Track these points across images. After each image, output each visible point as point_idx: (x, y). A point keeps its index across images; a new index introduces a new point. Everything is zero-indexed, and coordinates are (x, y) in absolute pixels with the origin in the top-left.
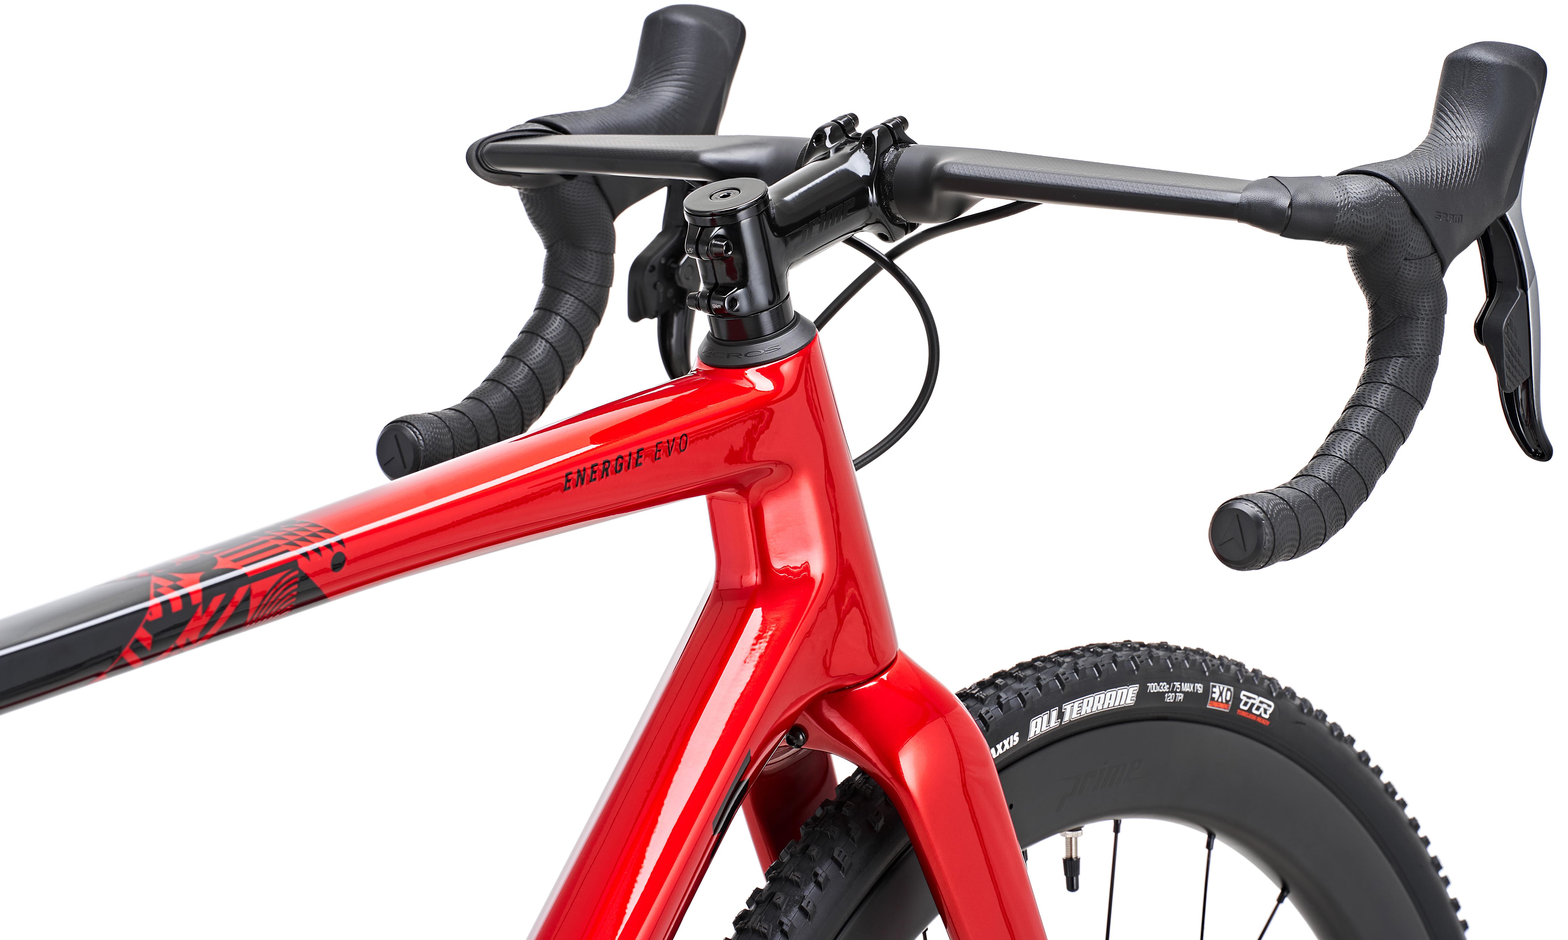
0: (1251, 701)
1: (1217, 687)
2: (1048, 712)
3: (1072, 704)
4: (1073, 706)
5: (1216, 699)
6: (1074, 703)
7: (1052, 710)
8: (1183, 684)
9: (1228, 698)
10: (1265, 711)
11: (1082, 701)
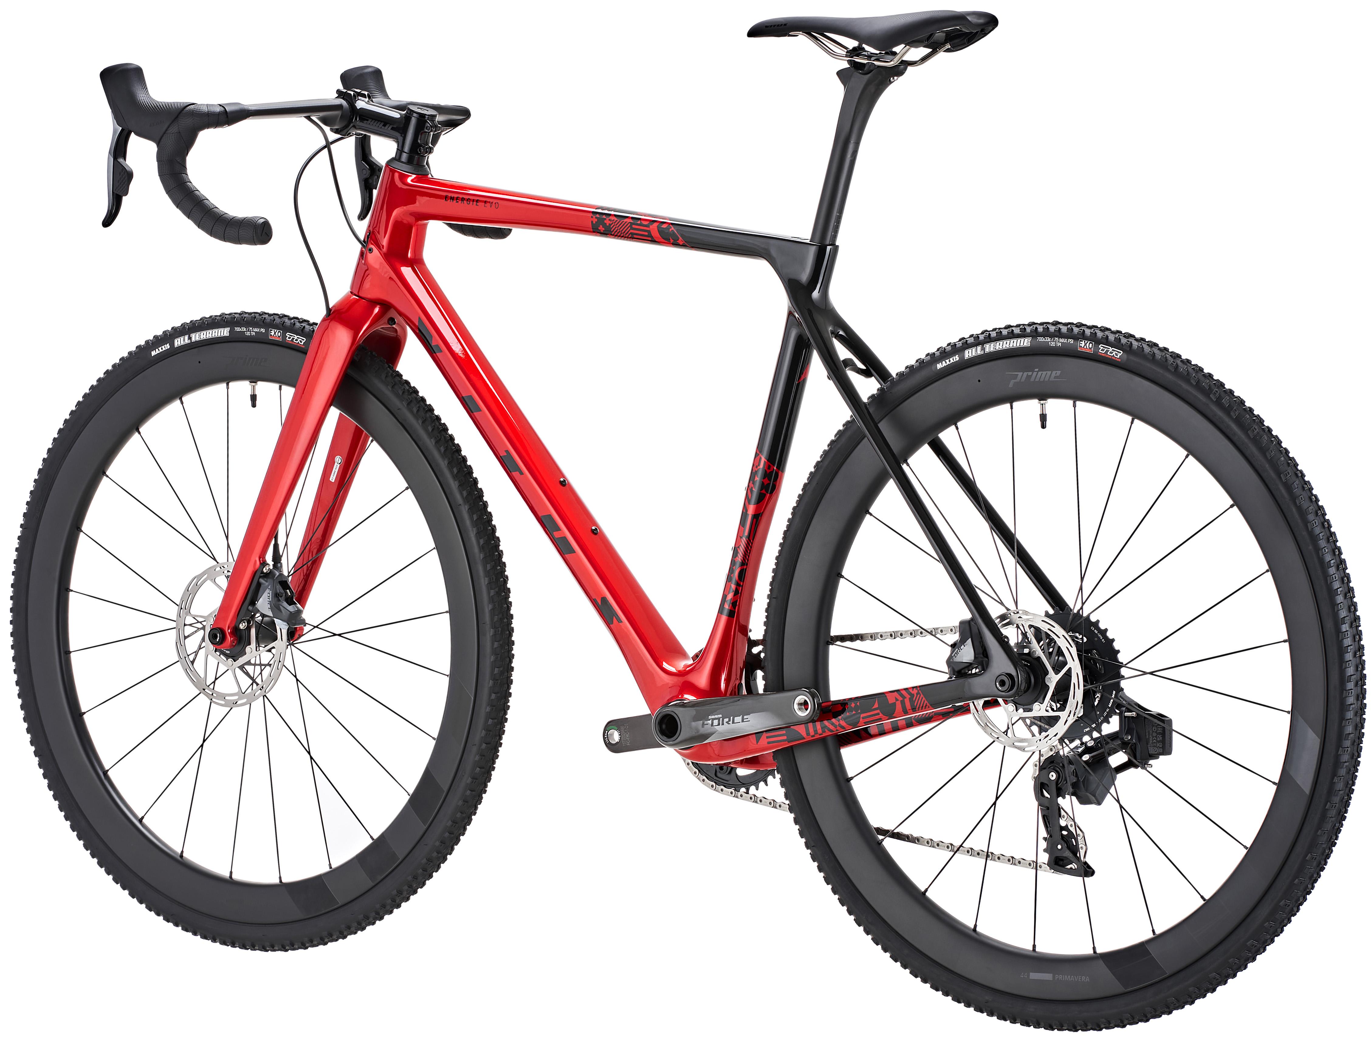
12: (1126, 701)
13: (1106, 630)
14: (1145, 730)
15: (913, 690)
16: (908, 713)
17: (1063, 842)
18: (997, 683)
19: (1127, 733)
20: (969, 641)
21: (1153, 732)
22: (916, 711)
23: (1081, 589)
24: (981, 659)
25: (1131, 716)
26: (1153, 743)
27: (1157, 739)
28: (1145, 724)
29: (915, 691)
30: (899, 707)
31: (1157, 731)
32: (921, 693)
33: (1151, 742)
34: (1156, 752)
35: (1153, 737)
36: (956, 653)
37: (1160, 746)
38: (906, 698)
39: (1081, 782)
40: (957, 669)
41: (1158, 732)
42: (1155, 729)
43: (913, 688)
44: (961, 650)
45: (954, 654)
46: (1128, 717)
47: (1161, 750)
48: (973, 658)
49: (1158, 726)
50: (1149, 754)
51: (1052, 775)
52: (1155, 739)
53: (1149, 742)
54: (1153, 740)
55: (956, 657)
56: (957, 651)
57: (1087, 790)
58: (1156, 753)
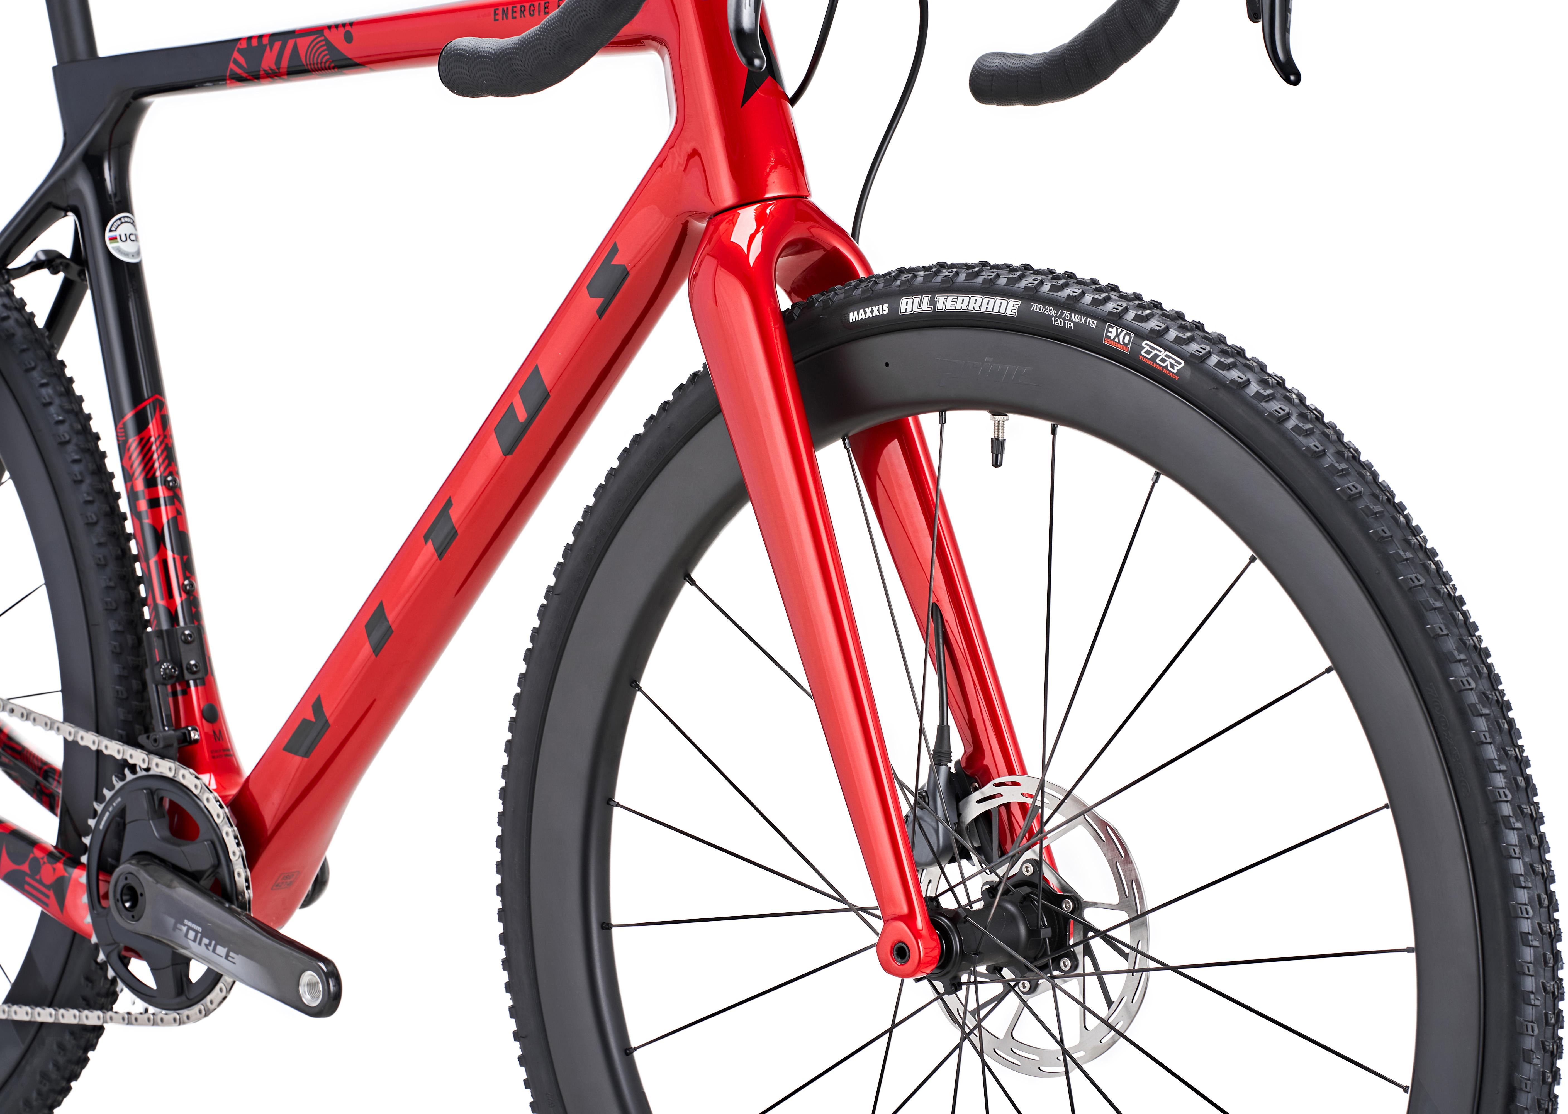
0: (1154, 352)
1: (1115, 328)
2: (920, 296)
3: (946, 297)
4: (947, 299)
5: (1112, 339)
6: (948, 296)
7: (923, 296)
8: (1073, 314)
9: (1126, 341)
10: (1172, 366)
11: (956, 297)
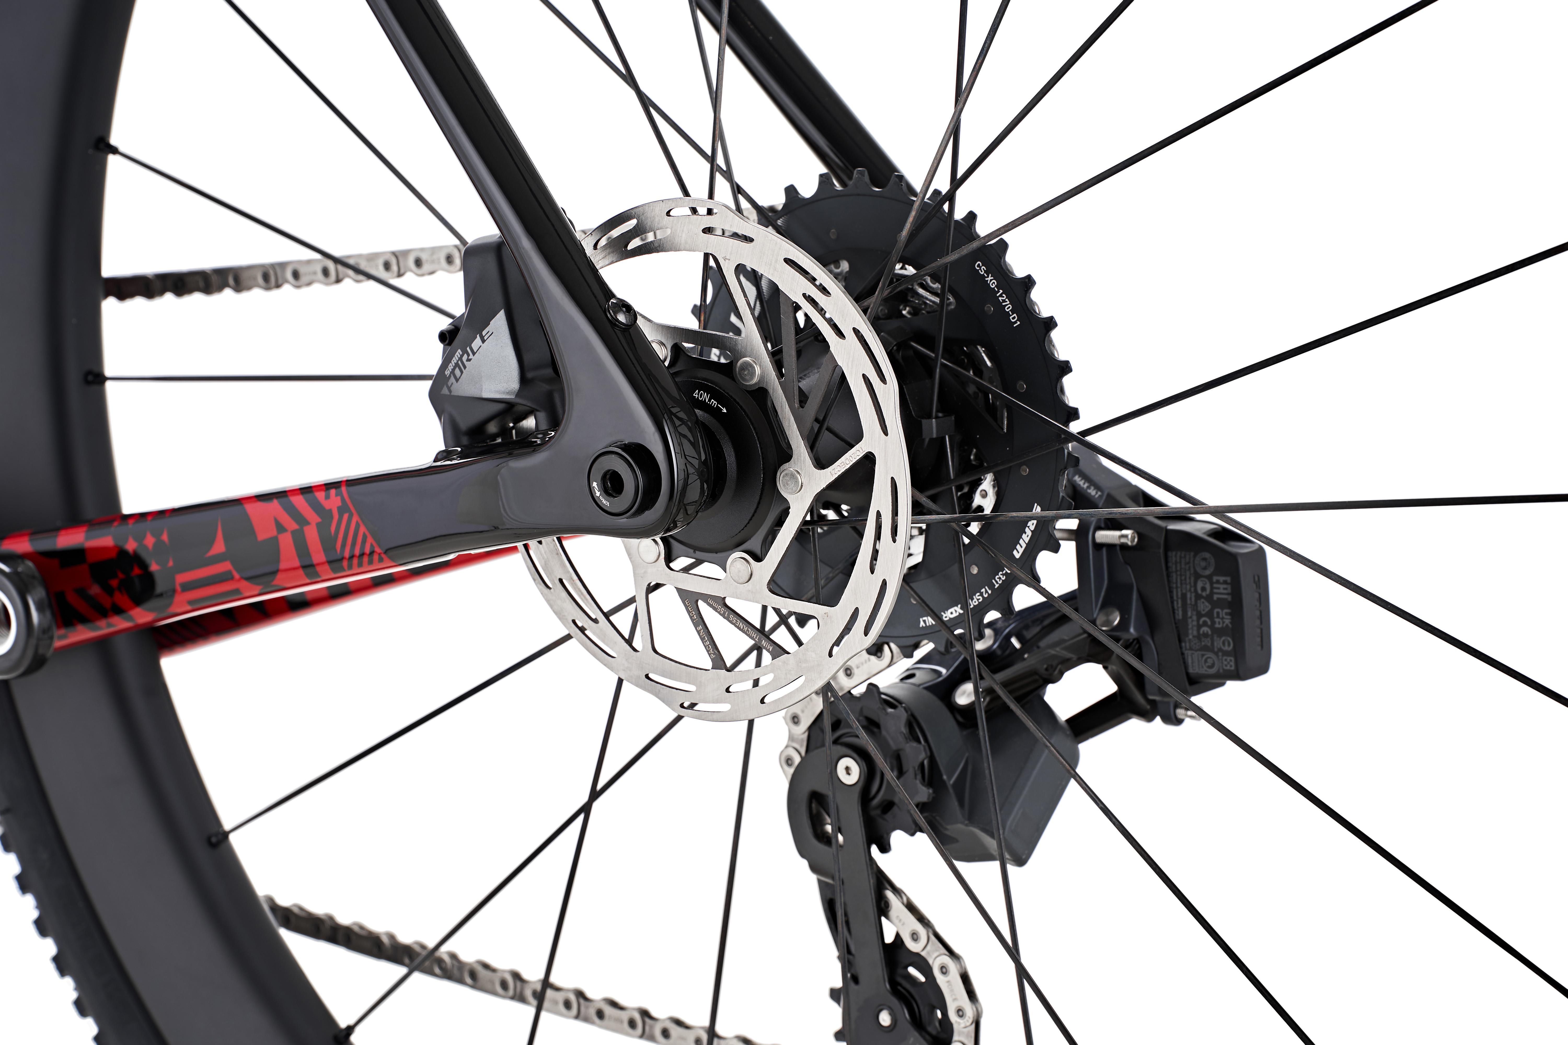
12: (1098, 488)
13: (1028, 282)
14: (1171, 592)
15: (327, 497)
16: (319, 576)
17: (895, 1002)
18: (595, 484)
19: (1107, 604)
20: (500, 322)
21: (1198, 597)
22: (343, 570)
23: (954, 131)
24: (546, 387)
25: (1116, 541)
26: (1199, 637)
27: (1213, 623)
28: (1167, 568)
29: (333, 501)
30: (289, 558)
31: (1212, 593)
32: (353, 511)
33: (1192, 632)
34: (1210, 667)
35: (1199, 615)
36: (457, 365)
37: (1226, 648)
38: (308, 523)
39: (951, 790)
40: (466, 422)
41: (1215, 597)
42: (1203, 589)
43: (328, 486)
44: (474, 354)
45: (451, 367)
46: (1110, 547)
47: (1229, 664)
48: (515, 385)
49: (1215, 578)
50: (1188, 674)
51: (848, 770)
52: (1205, 624)
53: (1187, 635)
54: (1199, 627)
55: (457, 380)
56: (461, 359)
57: (972, 818)
58: (1212, 671)
